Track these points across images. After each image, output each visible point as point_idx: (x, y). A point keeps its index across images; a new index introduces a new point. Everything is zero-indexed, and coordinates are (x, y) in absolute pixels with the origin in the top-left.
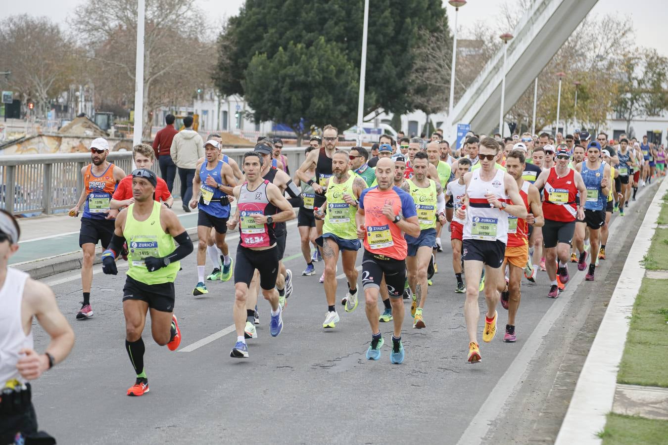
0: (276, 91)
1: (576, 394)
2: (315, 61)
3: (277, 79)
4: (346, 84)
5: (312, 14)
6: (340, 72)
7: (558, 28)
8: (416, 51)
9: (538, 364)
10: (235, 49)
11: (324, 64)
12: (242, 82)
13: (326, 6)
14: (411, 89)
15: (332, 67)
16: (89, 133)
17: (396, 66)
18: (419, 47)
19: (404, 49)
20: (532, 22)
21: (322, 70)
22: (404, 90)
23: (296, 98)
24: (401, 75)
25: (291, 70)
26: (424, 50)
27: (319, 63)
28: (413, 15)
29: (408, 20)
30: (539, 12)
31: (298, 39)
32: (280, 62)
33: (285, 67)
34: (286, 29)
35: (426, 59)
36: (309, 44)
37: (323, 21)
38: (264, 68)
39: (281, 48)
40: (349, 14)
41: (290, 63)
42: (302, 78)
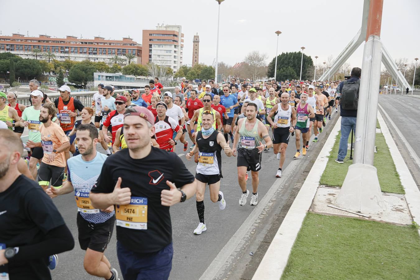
0: (281, 77)
2: (288, 71)
3: (281, 75)
4: (294, 76)
6: (293, 73)
7: (337, 67)
11: (290, 72)
13: (290, 60)
14: (307, 76)
15: (292, 72)
18: (308, 68)
19: (305, 68)
20: (333, 65)
21: (289, 73)
22: (305, 77)
23: (284, 78)
24: (304, 74)
25: (283, 73)
27: (289, 71)
28: (307, 62)
29: (306, 63)
30: (335, 63)
31: (284, 66)
32: (281, 71)
33: (282, 72)
34: (281, 65)
35: (309, 71)
36: (287, 68)
37: (289, 63)
38: (278, 72)
39: (281, 69)
40: (294, 62)
42: (286, 74)
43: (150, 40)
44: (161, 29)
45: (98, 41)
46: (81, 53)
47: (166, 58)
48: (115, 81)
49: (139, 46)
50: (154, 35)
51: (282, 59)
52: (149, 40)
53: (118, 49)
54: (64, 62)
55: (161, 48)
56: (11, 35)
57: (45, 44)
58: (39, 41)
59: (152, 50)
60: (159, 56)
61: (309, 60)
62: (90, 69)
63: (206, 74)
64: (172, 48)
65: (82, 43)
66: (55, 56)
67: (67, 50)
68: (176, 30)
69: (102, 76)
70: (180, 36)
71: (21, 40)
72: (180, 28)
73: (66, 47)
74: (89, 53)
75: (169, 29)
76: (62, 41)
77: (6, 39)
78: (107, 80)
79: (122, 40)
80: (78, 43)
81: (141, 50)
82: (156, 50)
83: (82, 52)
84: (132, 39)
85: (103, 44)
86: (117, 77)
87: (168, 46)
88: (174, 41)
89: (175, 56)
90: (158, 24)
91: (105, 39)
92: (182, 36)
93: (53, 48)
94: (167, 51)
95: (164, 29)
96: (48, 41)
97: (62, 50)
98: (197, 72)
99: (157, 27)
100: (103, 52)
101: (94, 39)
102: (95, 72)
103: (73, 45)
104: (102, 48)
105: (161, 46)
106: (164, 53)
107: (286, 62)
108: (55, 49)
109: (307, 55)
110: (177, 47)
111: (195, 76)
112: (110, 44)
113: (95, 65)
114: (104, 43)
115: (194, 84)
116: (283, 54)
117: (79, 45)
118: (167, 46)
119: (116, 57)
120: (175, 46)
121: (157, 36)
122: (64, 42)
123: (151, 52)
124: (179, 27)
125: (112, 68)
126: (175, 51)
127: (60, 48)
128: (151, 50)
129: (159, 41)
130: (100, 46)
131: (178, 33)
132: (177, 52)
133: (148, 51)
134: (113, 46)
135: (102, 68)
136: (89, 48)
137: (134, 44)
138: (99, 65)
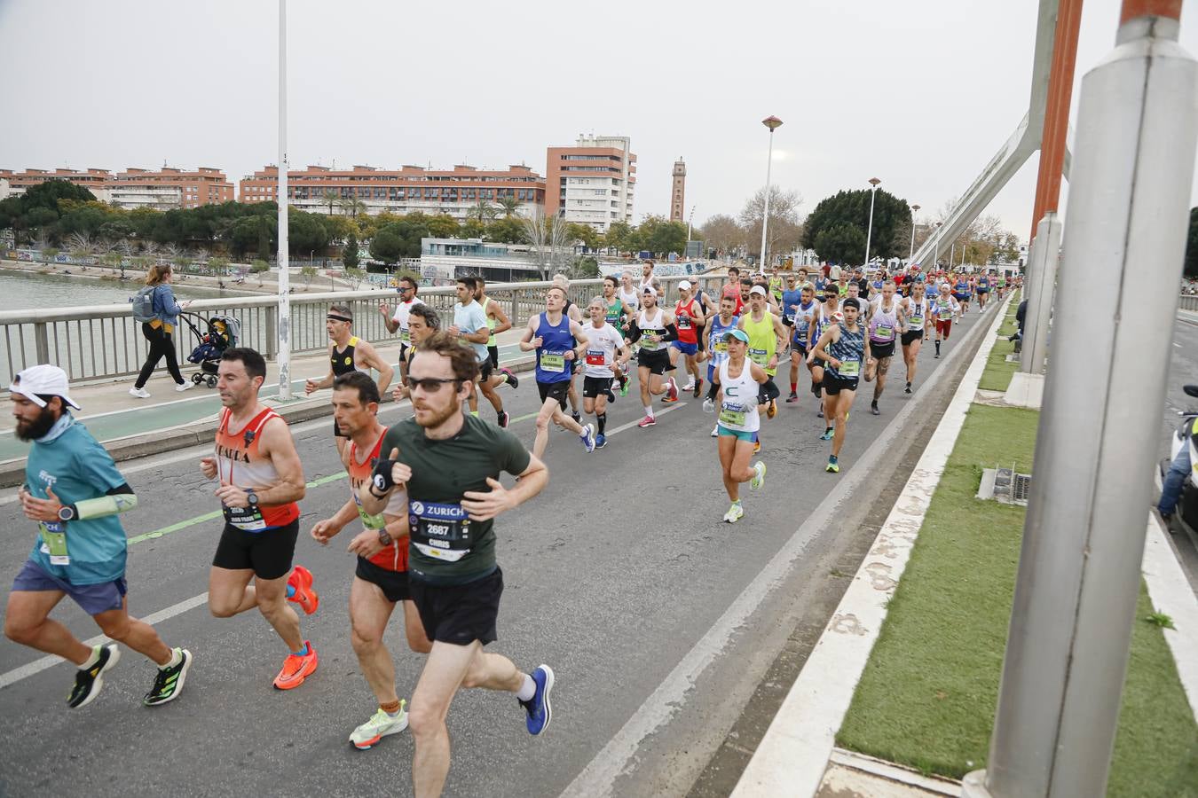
0: (830, 247)
1: (957, 393)
2: (848, 234)
3: (830, 242)
4: (861, 245)
5: (848, 212)
6: (859, 239)
7: (964, 221)
8: (896, 230)
9: (942, 378)
10: (811, 228)
11: (852, 236)
12: (814, 244)
13: (855, 209)
14: (893, 247)
15: (856, 237)
16: (745, 266)
17: (886, 236)
18: (897, 228)
19: (891, 229)
20: (952, 217)
21: (852, 239)
22: (889, 248)
23: (838, 251)
24: (888, 241)
25: (837, 238)
26: (900, 229)
27: (850, 235)
28: (896, 212)
30: (955, 212)
31: (840, 224)
32: (832, 234)
33: (833, 236)
34: (835, 220)
35: (901, 234)
36: (846, 226)
37: (853, 216)
38: (824, 237)
39: (832, 228)
41: (836, 234)
42: (841, 242)
43: (563, 168)
44: (586, 145)
45: (463, 173)
46: (427, 199)
47: (598, 206)
48: (465, 255)
49: (541, 181)
50: (572, 158)
51: (838, 205)
52: (559, 169)
53: (499, 189)
54: (378, 217)
55: (584, 186)
56: (306, 169)
57: (362, 184)
58: (352, 178)
59: (565, 189)
60: (580, 201)
61: (902, 208)
62: (415, 230)
63: (664, 239)
64: (609, 185)
65: (430, 178)
66: (364, 206)
67: (401, 193)
68: (619, 146)
69: (438, 245)
70: (626, 161)
71: (322, 178)
72: (627, 143)
73: (400, 189)
74: (443, 199)
75: (603, 145)
76: (393, 176)
77: (296, 177)
78: (448, 254)
79: (507, 169)
80: (422, 180)
81: (544, 191)
82: (574, 189)
83: (428, 196)
84: (530, 169)
85: (469, 180)
86: (467, 248)
87: (601, 180)
88: (612, 169)
89: (613, 202)
90: (581, 135)
91: (476, 170)
92: (633, 159)
93: (377, 189)
94: (598, 191)
95: (594, 145)
96: (367, 178)
97: (393, 194)
98: (645, 235)
99: (579, 141)
100: (470, 196)
101: (453, 170)
102: (427, 237)
103: (414, 183)
104: (467, 188)
105: (585, 181)
106: (590, 196)
107: (846, 213)
108: (378, 193)
109: (897, 198)
110: (619, 182)
111: (639, 244)
112: (483, 179)
113: (431, 223)
114: (473, 178)
115: (638, 263)
116: (841, 195)
117: (424, 182)
118: (597, 180)
119: (483, 205)
120: (615, 181)
121: (576, 159)
122: (396, 178)
123: (565, 194)
124: (624, 140)
125: (466, 228)
126: (614, 192)
127: (388, 190)
128: (563, 191)
129: (581, 170)
130: (464, 183)
131: (623, 152)
132: (618, 193)
133: (558, 191)
134: (489, 183)
135: (443, 228)
136: (443, 189)
137: (532, 178)
138: (439, 222)
